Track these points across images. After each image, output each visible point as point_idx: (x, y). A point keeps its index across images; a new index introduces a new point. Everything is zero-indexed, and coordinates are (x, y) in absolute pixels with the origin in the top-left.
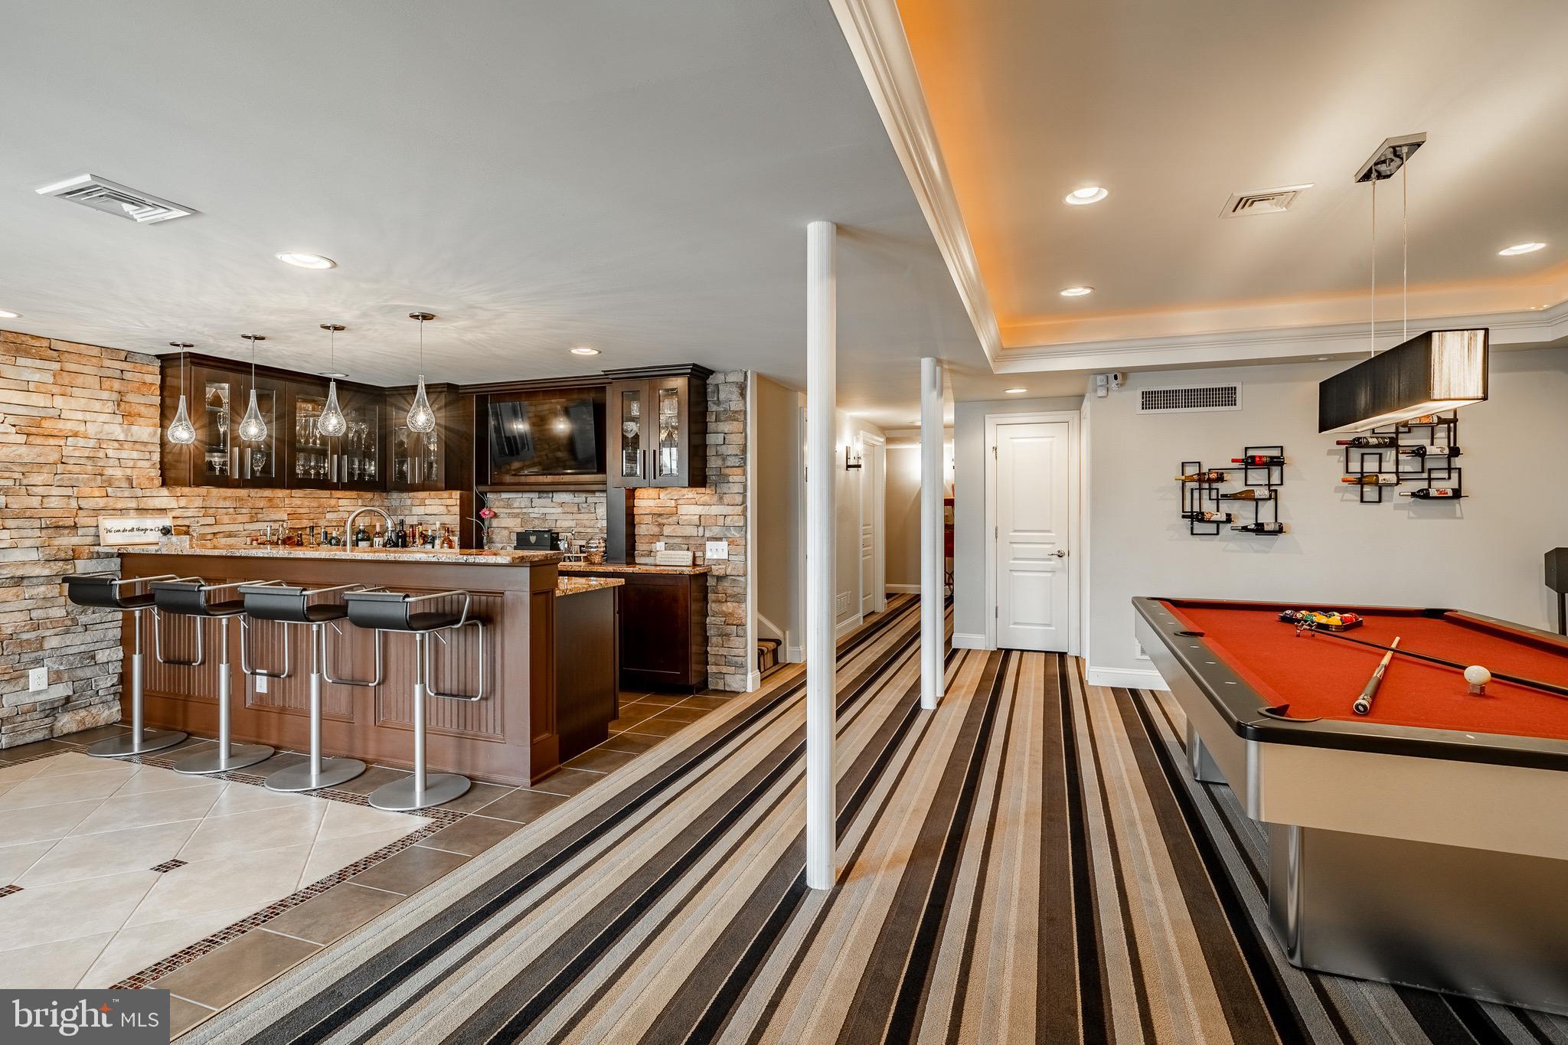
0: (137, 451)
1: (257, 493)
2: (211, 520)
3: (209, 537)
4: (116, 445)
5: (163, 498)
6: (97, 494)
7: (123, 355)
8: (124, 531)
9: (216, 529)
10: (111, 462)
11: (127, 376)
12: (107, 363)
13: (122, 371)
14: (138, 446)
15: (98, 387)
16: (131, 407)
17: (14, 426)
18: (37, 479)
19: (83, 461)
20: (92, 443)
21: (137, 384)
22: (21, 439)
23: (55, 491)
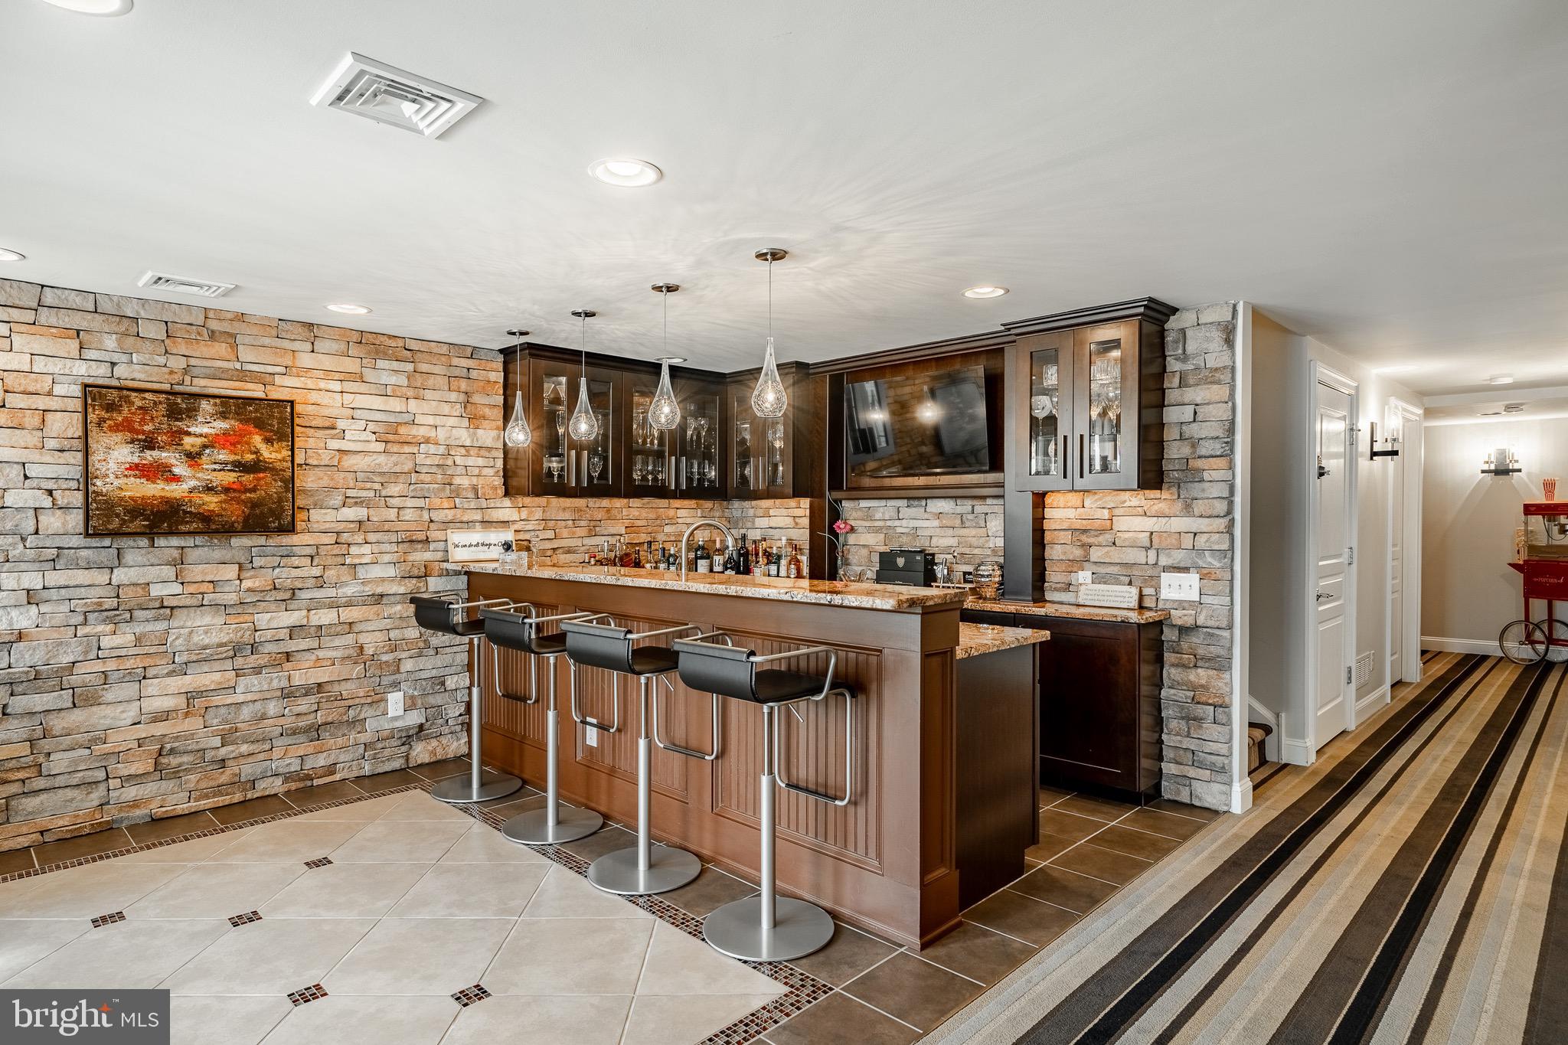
0: (482, 457)
1: (595, 502)
2: (550, 534)
3: (549, 553)
4: (463, 451)
5: (506, 510)
6: (446, 505)
7: (469, 352)
8: (470, 546)
9: (555, 544)
10: (460, 470)
11: (474, 374)
12: (456, 361)
13: (468, 369)
14: (483, 452)
15: (447, 388)
16: (476, 409)
17: (374, 433)
18: (394, 489)
19: (434, 470)
20: (442, 450)
21: (482, 384)
22: (381, 447)
23: (410, 503)
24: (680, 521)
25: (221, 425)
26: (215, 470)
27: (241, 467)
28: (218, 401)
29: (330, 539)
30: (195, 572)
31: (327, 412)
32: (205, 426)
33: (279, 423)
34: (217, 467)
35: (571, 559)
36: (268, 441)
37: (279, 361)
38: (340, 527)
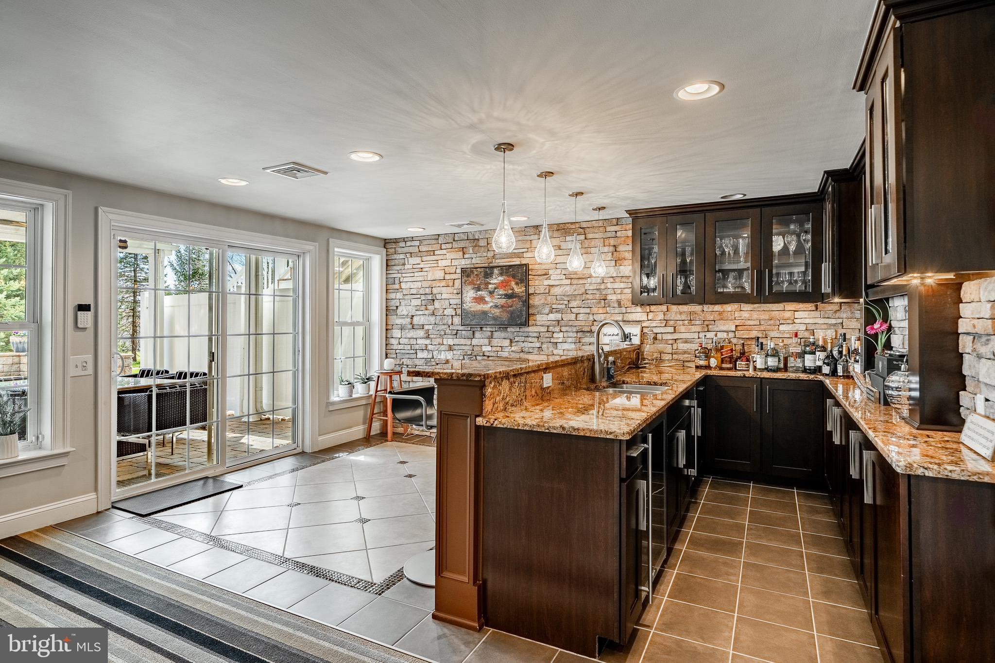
0: (623, 282)
1: (708, 308)
2: (671, 330)
3: (670, 342)
4: (612, 280)
5: (638, 314)
6: (601, 311)
7: (615, 221)
8: (613, 335)
9: (676, 336)
10: (609, 291)
11: (619, 234)
12: (609, 229)
13: (616, 232)
14: (624, 280)
15: (602, 245)
16: (619, 254)
17: (565, 275)
18: (572, 305)
19: (595, 292)
20: (599, 280)
21: (623, 239)
22: (568, 282)
23: (582, 310)
24: (796, 321)
25: (501, 278)
26: (498, 298)
27: (508, 296)
28: (500, 268)
29: (544, 329)
30: (495, 342)
31: (544, 267)
32: (496, 279)
33: (521, 275)
34: (499, 297)
35: (688, 347)
36: (517, 284)
37: (524, 246)
38: (549, 323)
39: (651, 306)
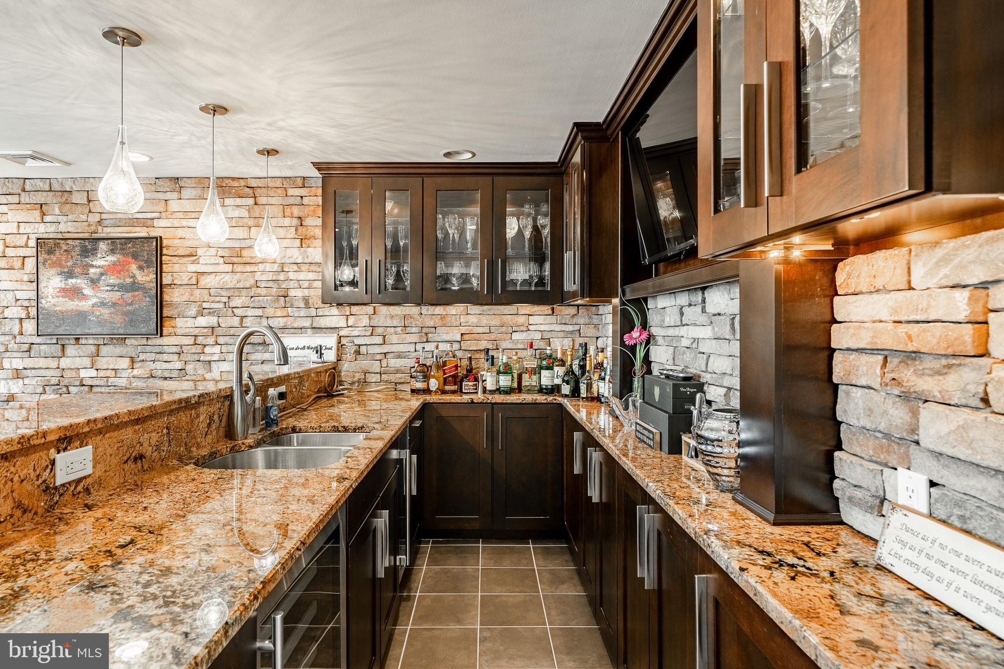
0: (311, 272)
1: (428, 310)
2: (379, 340)
3: (378, 357)
4: (295, 267)
5: (333, 317)
6: (279, 314)
7: (299, 182)
8: (297, 349)
9: (385, 349)
10: (292, 284)
11: (306, 201)
12: (291, 192)
13: (302, 197)
14: (313, 268)
15: (281, 215)
16: (307, 230)
17: (223, 257)
18: (237, 302)
19: (270, 284)
20: (276, 267)
21: (312, 208)
22: (229, 268)
23: (250, 312)
24: (531, 327)
25: (112, 258)
26: (107, 291)
27: (122, 288)
28: (109, 241)
29: (190, 341)
30: (102, 362)
31: (188, 243)
32: (103, 260)
33: (148, 254)
34: (109, 288)
35: (401, 364)
36: (141, 268)
37: (155, 208)
38: (196, 332)
39: (352, 307)
